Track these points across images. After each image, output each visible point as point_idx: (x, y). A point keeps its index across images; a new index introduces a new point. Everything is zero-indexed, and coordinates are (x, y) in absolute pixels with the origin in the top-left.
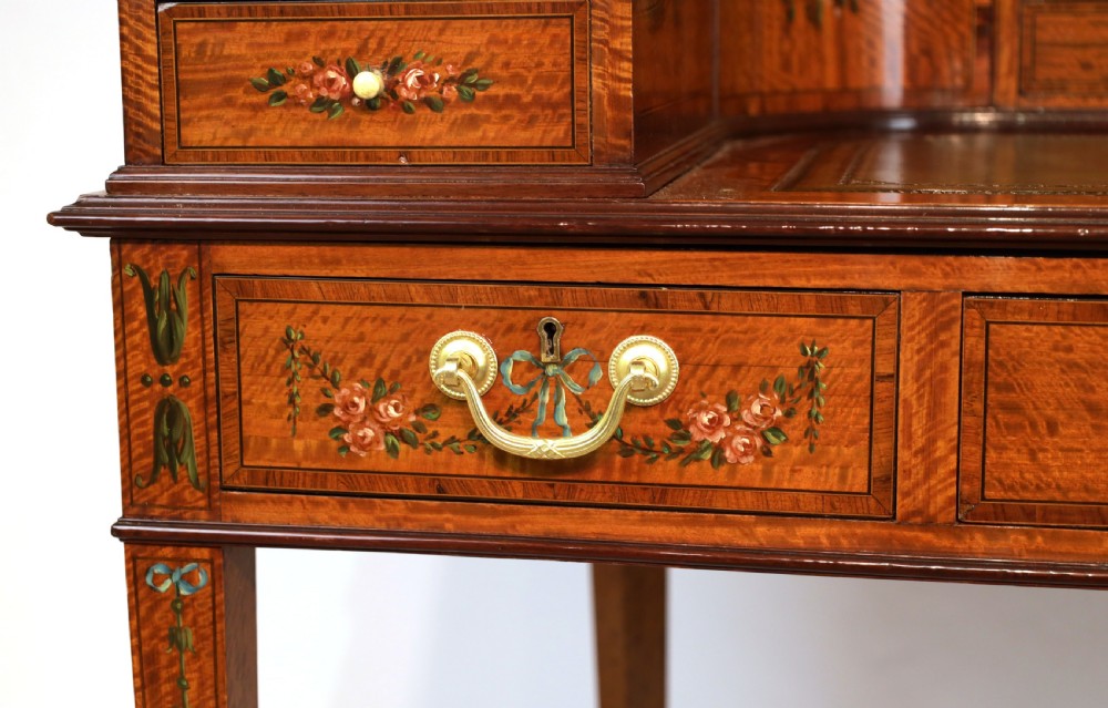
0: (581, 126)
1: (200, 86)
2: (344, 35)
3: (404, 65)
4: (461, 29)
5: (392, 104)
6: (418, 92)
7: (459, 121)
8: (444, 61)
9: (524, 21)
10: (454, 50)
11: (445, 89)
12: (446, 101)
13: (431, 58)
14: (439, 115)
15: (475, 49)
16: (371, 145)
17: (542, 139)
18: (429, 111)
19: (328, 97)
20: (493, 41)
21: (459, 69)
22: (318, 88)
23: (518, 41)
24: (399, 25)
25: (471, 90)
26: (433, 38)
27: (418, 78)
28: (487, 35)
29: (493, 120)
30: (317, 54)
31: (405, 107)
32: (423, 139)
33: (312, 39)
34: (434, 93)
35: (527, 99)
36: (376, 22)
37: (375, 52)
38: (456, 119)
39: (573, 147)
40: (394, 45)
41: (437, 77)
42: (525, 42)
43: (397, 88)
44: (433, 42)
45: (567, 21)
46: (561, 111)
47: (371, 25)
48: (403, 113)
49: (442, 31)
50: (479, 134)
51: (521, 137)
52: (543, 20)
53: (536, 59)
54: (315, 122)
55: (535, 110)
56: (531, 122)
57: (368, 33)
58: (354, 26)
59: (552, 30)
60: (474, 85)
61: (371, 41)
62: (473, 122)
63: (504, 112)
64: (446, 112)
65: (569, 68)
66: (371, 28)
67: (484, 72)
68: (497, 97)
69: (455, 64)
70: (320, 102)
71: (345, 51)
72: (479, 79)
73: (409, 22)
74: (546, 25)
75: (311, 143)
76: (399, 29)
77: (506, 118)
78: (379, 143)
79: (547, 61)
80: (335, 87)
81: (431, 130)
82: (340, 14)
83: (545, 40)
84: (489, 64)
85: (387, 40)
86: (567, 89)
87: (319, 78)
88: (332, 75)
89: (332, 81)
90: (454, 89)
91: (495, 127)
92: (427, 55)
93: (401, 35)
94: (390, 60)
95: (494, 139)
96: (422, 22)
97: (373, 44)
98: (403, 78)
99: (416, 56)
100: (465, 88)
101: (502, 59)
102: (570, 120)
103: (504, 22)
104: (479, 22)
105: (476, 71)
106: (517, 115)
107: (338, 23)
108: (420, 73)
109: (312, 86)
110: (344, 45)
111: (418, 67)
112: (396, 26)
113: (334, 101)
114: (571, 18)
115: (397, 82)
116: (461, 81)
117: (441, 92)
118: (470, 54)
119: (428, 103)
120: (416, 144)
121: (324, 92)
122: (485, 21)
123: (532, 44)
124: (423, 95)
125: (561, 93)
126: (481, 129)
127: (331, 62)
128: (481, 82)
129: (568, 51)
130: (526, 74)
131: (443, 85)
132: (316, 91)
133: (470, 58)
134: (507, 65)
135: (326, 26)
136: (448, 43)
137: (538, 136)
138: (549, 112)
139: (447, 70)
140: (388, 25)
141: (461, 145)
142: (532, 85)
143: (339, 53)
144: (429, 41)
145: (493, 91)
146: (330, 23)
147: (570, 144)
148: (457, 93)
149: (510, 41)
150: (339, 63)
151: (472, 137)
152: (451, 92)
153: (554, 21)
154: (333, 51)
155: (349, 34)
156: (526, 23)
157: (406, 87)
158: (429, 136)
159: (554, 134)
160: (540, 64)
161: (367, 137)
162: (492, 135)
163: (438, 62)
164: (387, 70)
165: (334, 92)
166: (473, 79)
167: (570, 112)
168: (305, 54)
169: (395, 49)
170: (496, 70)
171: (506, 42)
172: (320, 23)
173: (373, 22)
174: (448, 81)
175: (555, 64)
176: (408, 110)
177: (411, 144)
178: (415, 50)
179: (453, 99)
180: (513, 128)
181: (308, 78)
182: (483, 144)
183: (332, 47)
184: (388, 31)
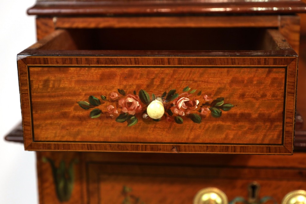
0: (288, 132)
1: (45, 106)
2: (139, 76)
3: (176, 95)
4: (214, 73)
5: (168, 118)
6: (185, 111)
7: (211, 129)
8: (203, 93)
9: (255, 69)
10: (209, 86)
11: (203, 109)
12: (203, 117)
13: (194, 91)
14: (198, 125)
15: (223, 86)
16: (155, 141)
17: (263, 140)
18: (191, 122)
19: (128, 113)
20: (234, 81)
21: (212, 98)
22: (121, 108)
23: (250, 81)
24: (174, 71)
25: (220, 110)
26: (196, 79)
27: (185, 102)
28: (231, 78)
29: (232, 128)
30: (121, 87)
31: (177, 119)
32: (188, 139)
33: (118, 78)
34: (196, 112)
35: (255, 116)
36: (159, 69)
37: (158, 86)
38: (209, 127)
39: (282, 144)
40: (171, 82)
41: (198, 102)
42: (255, 82)
43: (172, 109)
44: (196, 82)
45: (283, 70)
46: (276, 124)
47: (156, 70)
48: (175, 123)
49: (201, 75)
50: (223, 136)
51: (250, 138)
52: (267, 69)
53: (261, 92)
54: (120, 127)
55: (259, 123)
56: (257, 129)
57: (154, 75)
58: (144, 71)
59: (273, 75)
60: (222, 107)
61: (155, 80)
62: (220, 128)
63: (240, 124)
64: (202, 124)
65: (283, 98)
66: (156, 72)
67: (228, 100)
68: (235, 114)
69: (209, 95)
70: (123, 116)
71: (138, 86)
72: (224, 104)
73: (181, 69)
74: (269, 72)
75: (117, 140)
76: (174, 73)
77: (241, 127)
78: (160, 141)
79: (269, 94)
80: (132, 107)
81: (193, 133)
82: (136, 64)
83: (268, 81)
84: (231, 95)
85: (166, 80)
86: (280, 110)
87: (122, 102)
88: (130, 100)
89: (131, 104)
90: (208, 109)
91: (234, 132)
92: (191, 90)
93: (175, 77)
94: (167, 92)
95: (232, 139)
96: (189, 70)
97: (157, 82)
98: (176, 102)
99: (184, 90)
100: (215, 110)
101: (240, 91)
102: (281, 128)
103: (242, 70)
104: (226, 69)
105: (223, 99)
106: (247, 125)
107: (135, 69)
108: (187, 99)
109: (117, 106)
110: (137, 82)
111: (185, 96)
112: (172, 72)
113: (131, 116)
114: (286, 68)
115: (172, 105)
116: (213, 105)
117: (200, 111)
118: (219, 88)
119: (192, 117)
120: (183, 142)
121: (125, 110)
122: (230, 69)
123: (260, 83)
124: (188, 113)
125: (276, 112)
126: (225, 133)
127: (130, 93)
128: (226, 105)
129: (283, 88)
130: (254, 101)
131: (201, 107)
132: (120, 110)
133: (219, 91)
134: (242, 96)
135: (126, 70)
136: (205, 82)
137: (261, 138)
138: (268, 124)
139: (204, 98)
140: (167, 71)
141: (212, 142)
142: (259, 108)
143: (135, 87)
144: (193, 80)
145: (233, 111)
146: (129, 69)
147: (280, 143)
148: (210, 112)
149: (245, 82)
150: (135, 93)
151: (219, 137)
152: (206, 111)
153: (275, 70)
154: (131, 86)
155: (142, 75)
156: (256, 70)
157: (178, 108)
158: (192, 137)
159: (270, 137)
160: (264, 96)
161: (152, 137)
162: (231, 136)
163: (199, 94)
164: (165, 98)
165: (132, 110)
166: (221, 103)
167: (282, 124)
168: (113, 87)
169: (170, 86)
170: (235, 99)
171: (243, 82)
172: (123, 69)
173: (157, 69)
174: (206, 104)
175: (273, 96)
176: (179, 122)
177: (180, 141)
178: (184, 85)
179: (208, 115)
180: (245, 133)
181: (115, 102)
182: (226, 142)
183: (130, 84)
184: (167, 74)
